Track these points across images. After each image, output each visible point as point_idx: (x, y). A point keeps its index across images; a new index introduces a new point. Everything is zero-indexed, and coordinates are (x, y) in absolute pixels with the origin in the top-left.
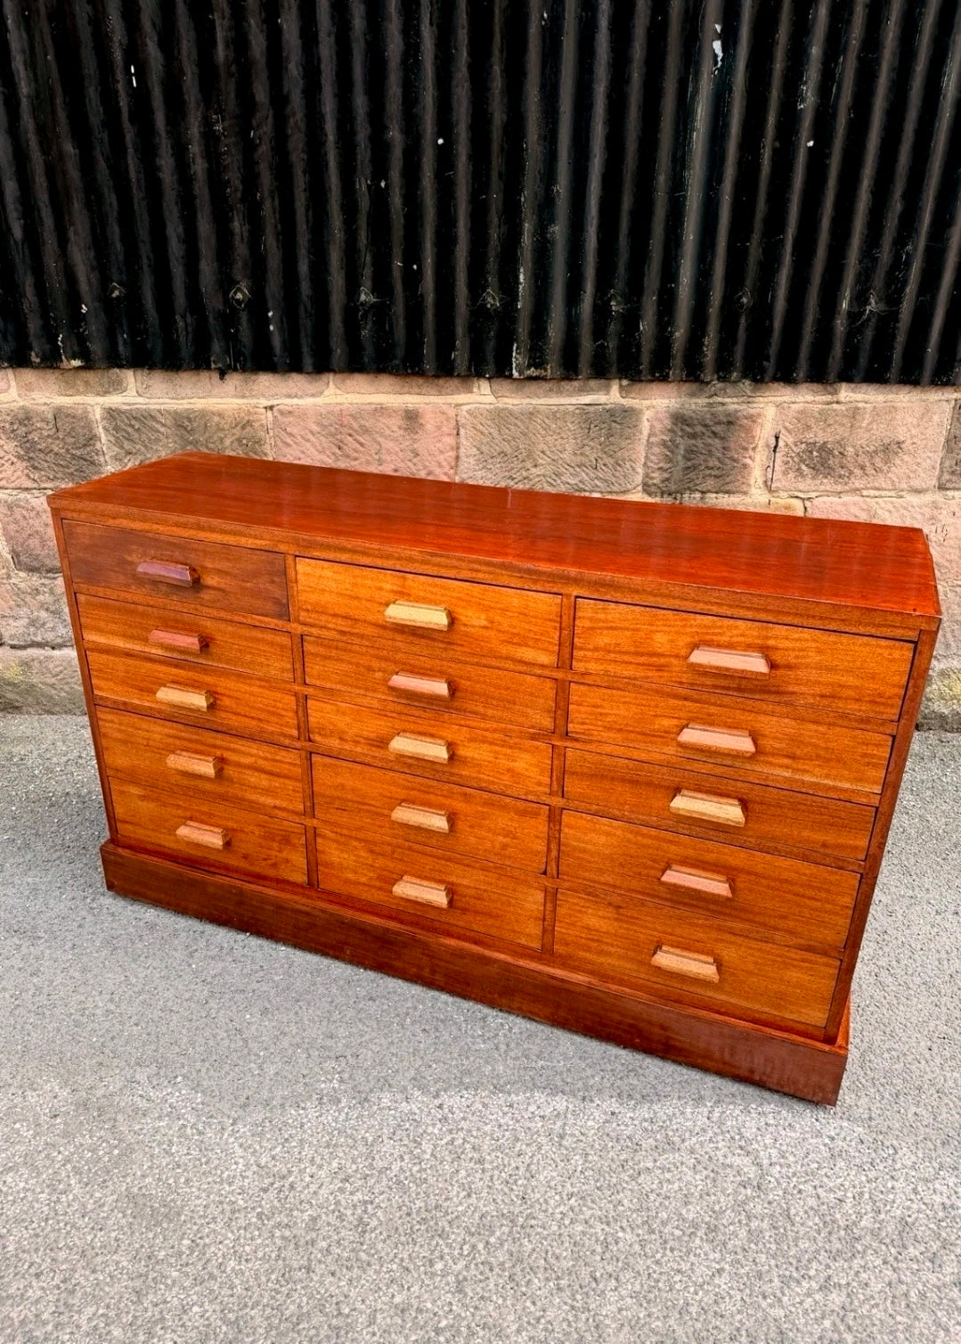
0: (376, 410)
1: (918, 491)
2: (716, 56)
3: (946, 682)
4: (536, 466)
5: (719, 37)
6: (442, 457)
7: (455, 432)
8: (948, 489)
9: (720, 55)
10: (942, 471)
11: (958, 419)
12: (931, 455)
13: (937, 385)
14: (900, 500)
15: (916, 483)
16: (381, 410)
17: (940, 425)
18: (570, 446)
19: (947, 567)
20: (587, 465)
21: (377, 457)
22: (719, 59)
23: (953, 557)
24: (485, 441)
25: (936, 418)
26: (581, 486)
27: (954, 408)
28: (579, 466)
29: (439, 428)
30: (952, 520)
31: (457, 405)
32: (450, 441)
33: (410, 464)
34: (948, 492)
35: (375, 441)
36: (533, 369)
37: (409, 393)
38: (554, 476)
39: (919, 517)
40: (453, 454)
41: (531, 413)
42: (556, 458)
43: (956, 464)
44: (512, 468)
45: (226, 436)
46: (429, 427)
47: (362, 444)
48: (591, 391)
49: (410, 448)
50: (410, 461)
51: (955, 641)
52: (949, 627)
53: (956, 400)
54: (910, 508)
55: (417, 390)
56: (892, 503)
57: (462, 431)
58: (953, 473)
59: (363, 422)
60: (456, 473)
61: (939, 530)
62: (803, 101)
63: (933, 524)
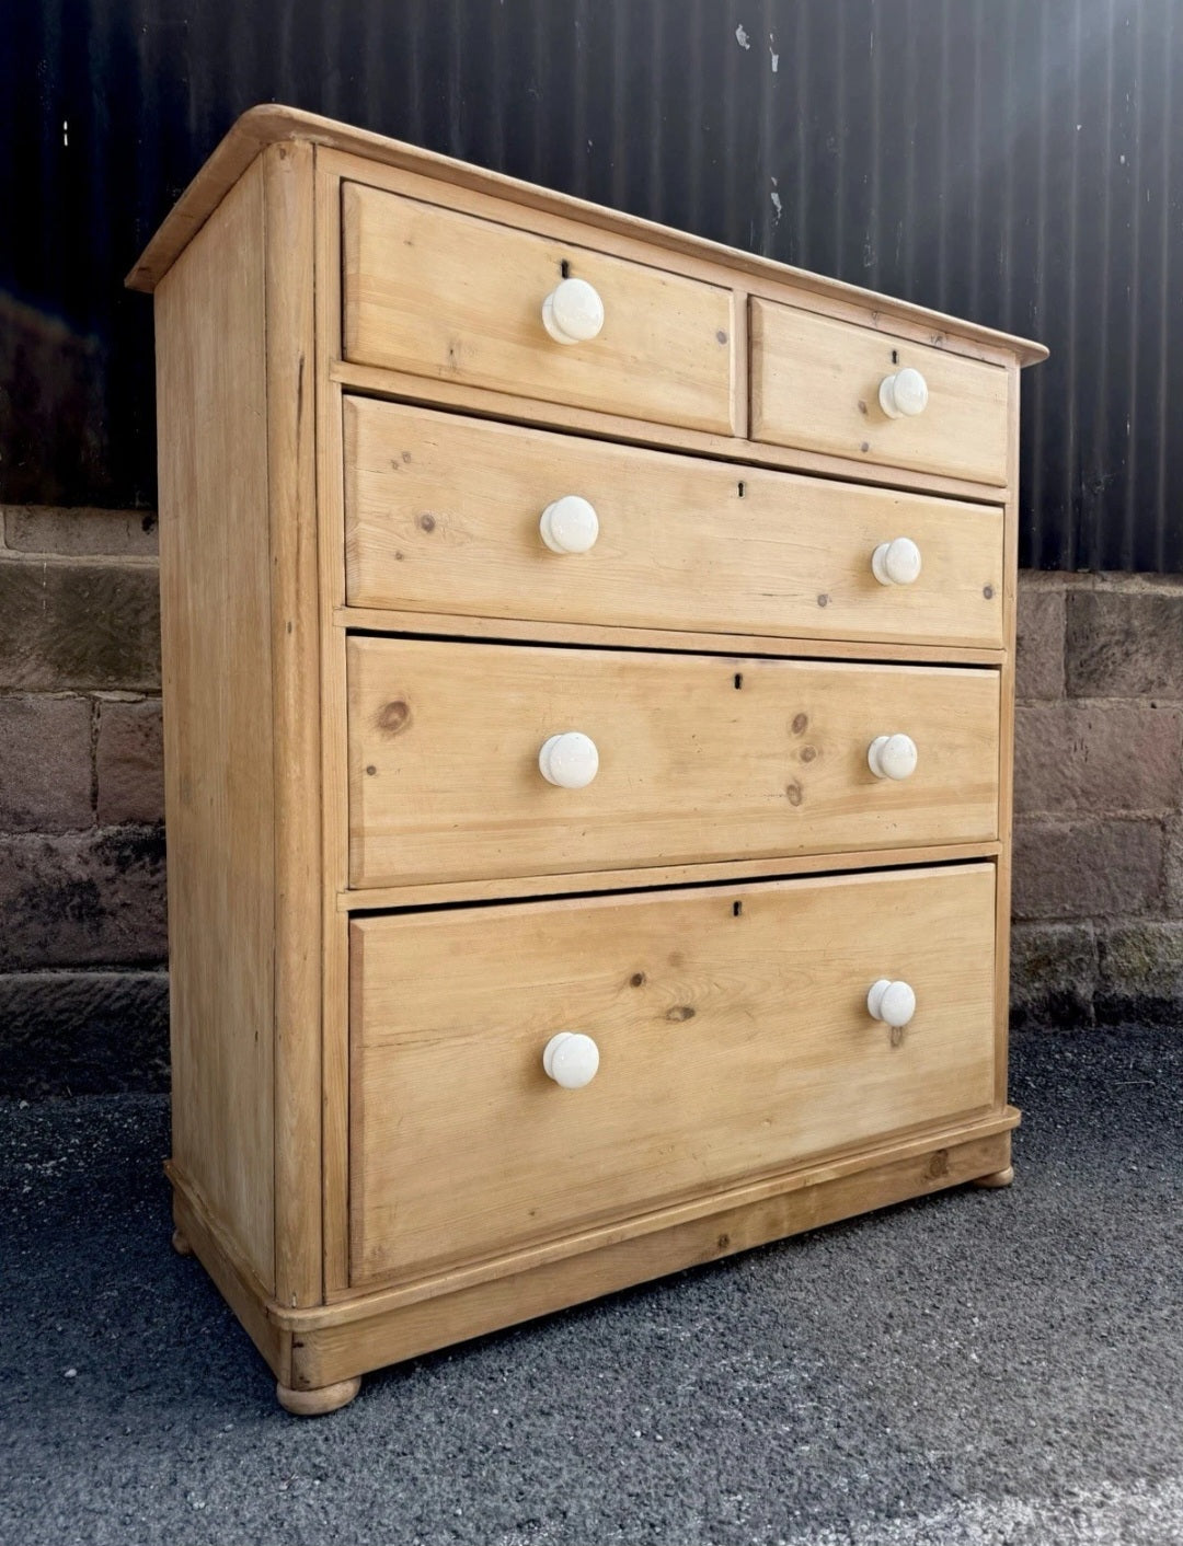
1: (1048, 699)
2: (775, 208)
3: (1121, 951)
5: (776, 190)
8: (1077, 697)
9: (780, 207)
10: (1068, 675)
11: (1073, 612)
12: (1053, 654)
13: (1046, 570)
14: (1031, 710)
15: (1043, 687)
17: (1057, 618)
19: (1095, 795)
22: (779, 211)
23: (1098, 781)
25: (1051, 609)
27: (1067, 600)
30: (1089, 735)
34: (1081, 702)
39: (1054, 729)
43: (1082, 666)
45: (144, 608)
51: (1121, 893)
52: (1111, 873)
53: (1067, 591)
54: (1043, 720)
56: (1023, 713)
58: (1079, 676)
61: (1079, 746)
62: (869, 260)
63: (1070, 739)
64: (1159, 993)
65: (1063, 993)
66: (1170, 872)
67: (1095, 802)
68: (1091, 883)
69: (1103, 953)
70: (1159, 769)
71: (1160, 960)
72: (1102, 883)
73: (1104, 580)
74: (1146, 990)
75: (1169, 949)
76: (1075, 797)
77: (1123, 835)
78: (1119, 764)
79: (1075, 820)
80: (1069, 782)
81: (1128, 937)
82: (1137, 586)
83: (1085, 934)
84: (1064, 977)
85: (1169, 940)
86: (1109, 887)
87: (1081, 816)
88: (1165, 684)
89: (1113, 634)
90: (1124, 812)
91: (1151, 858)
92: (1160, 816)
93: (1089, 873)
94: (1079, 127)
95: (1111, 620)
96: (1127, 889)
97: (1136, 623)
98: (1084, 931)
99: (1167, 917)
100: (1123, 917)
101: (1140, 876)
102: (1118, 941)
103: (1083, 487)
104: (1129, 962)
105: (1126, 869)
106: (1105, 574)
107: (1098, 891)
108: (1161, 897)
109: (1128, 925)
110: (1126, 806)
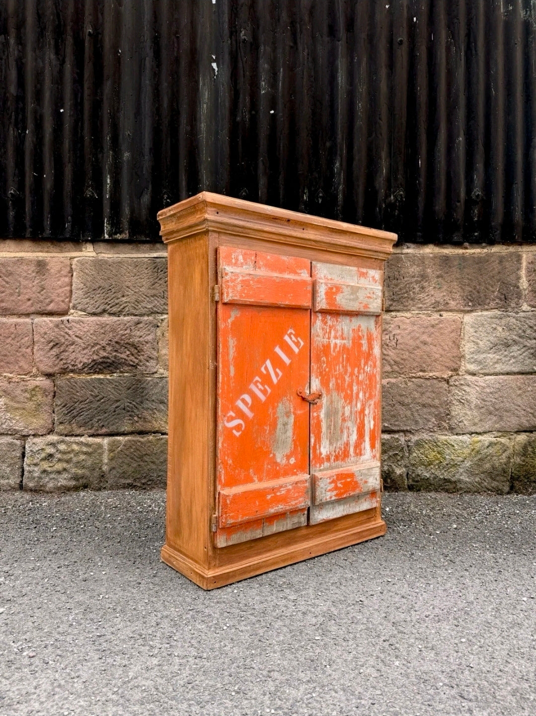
0: (18, 260)
2: (214, 70)
3: (422, 451)
4: (123, 296)
5: (214, 61)
6: (61, 290)
7: (70, 275)
8: (392, 311)
9: (216, 69)
11: (388, 266)
16: (21, 260)
18: (146, 283)
19: (403, 364)
20: (158, 295)
21: (17, 291)
22: (216, 71)
23: (405, 357)
24: (89, 279)
26: (155, 309)
28: (152, 296)
29: (59, 271)
30: (398, 331)
31: (72, 258)
32: (67, 280)
33: (38, 295)
34: (393, 314)
35: (16, 280)
36: (118, 235)
37: (42, 252)
38: (136, 303)
40: (68, 288)
41: (119, 262)
42: (137, 290)
43: (393, 295)
44: (108, 297)
46: (52, 271)
47: (7, 283)
48: (157, 250)
49: (40, 284)
50: (39, 293)
51: (421, 418)
52: (414, 407)
55: (46, 250)
57: (75, 274)
58: (392, 300)
59: (9, 268)
60: (70, 301)
61: (392, 338)
62: (264, 89)
63: (387, 334)
64: (446, 475)
65: (385, 472)
66: (453, 408)
67: (402, 368)
68: (401, 412)
69: (410, 452)
70: (444, 350)
71: (447, 457)
72: (409, 413)
73: (408, 248)
74: (438, 473)
75: (453, 451)
76: (391, 365)
77: (420, 386)
78: (418, 347)
79: (391, 378)
80: (387, 358)
81: (426, 443)
82: (429, 250)
83: (398, 440)
84: (386, 463)
85: (453, 446)
86: (412, 414)
87: (395, 376)
88: (447, 303)
89: (413, 277)
90: (421, 374)
91: (440, 399)
92: (445, 376)
93: (398, 407)
94: (387, 7)
95: (414, 270)
96: (425, 416)
97: (429, 270)
98: (398, 439)
99: (452, 433)
100: (423, 432)
101: (433, 410)
102: (418, 444)
103: (392, 197)
104: (427, 457)
105: (424, 406)
106: (408, 244)
107: (406, 417)
108: (447, 421)
109: (425, 436)
110: (421, 371)
